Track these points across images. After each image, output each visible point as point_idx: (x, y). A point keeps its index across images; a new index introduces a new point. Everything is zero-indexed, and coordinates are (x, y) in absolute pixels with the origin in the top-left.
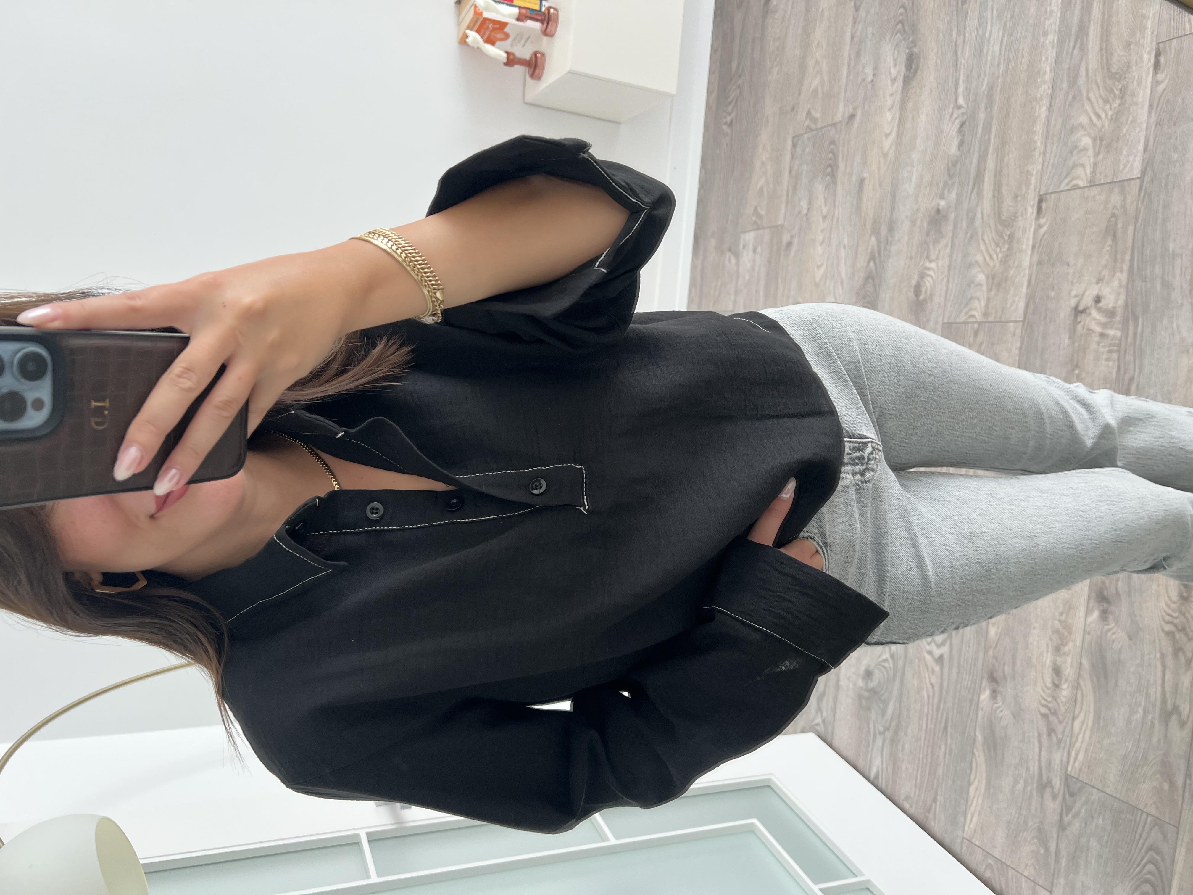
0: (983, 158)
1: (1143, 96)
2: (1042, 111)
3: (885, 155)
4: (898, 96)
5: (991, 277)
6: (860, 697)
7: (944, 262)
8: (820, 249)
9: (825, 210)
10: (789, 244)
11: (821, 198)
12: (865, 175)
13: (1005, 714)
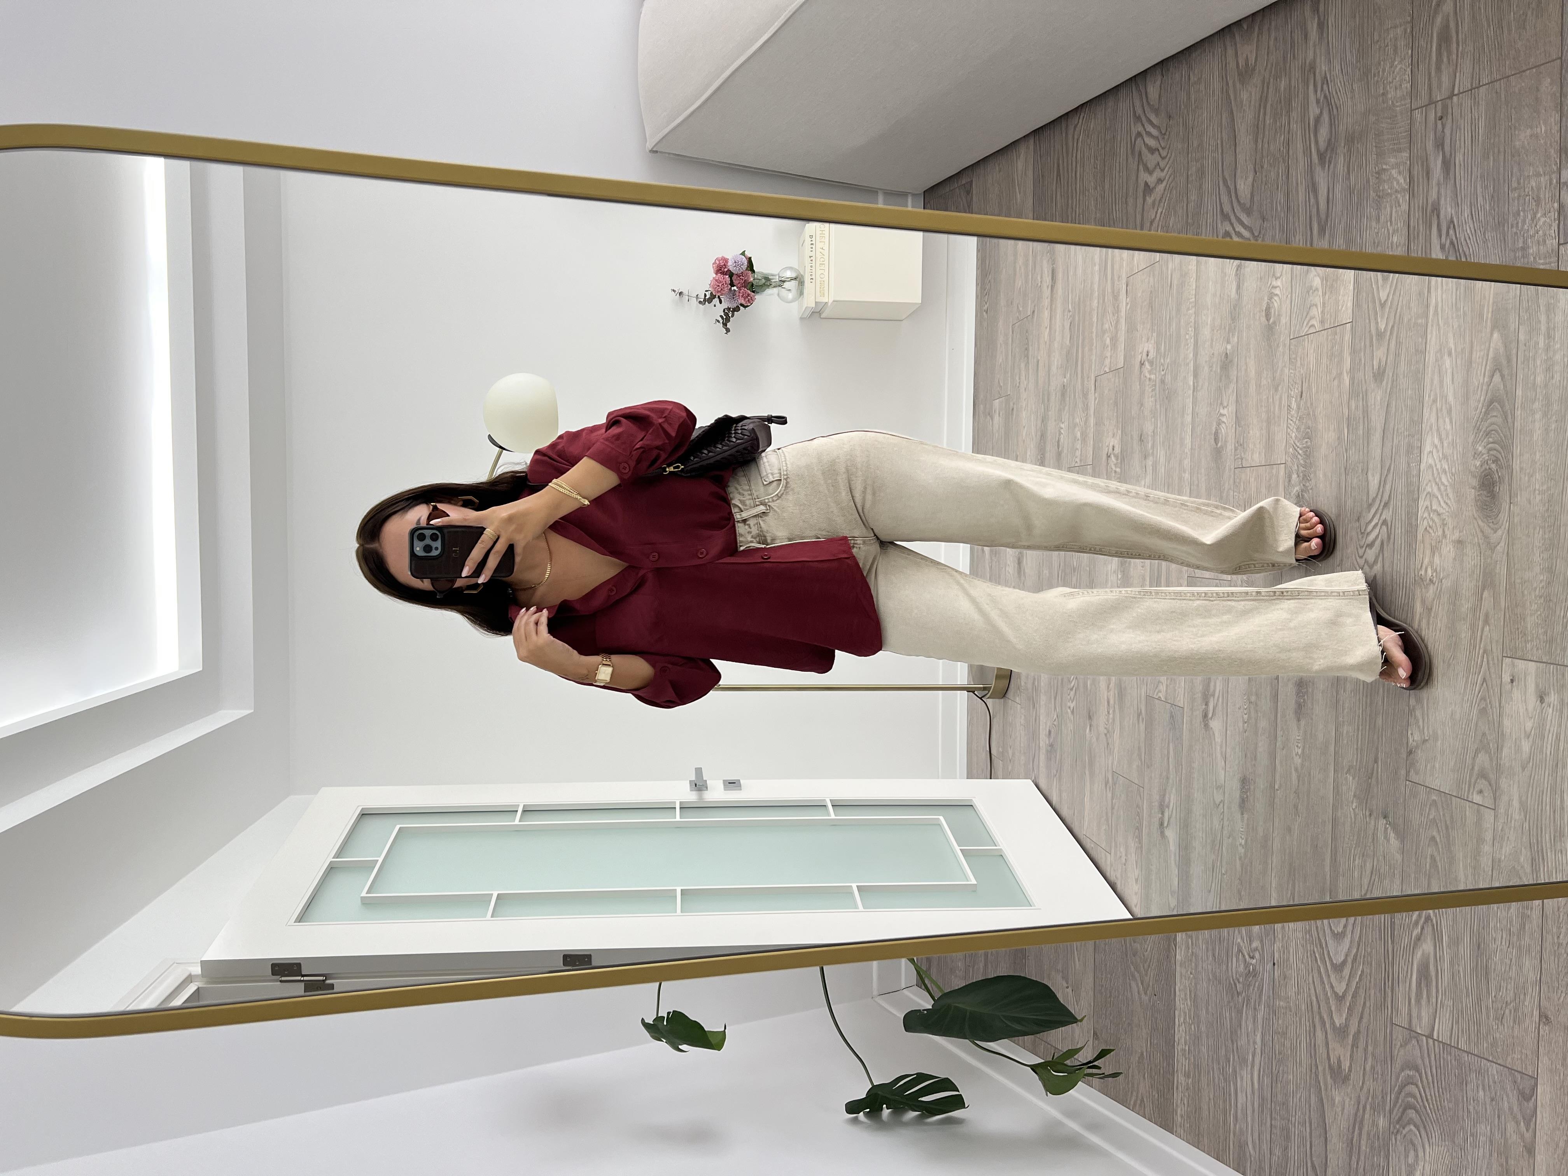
0: (1078, 347)
1: (1123, 314)
2: (1095, 319)
3: (1046, 343)
4: (1049, 300)
5: (1082, 434)
6: (1047, 751)
7: (1066, 423)
8: (1024, 413)
9: (1025, 383)
10: (1013, 409)
11: (1023, 373)
12: (1039, 358)
13: (1094, 740)
